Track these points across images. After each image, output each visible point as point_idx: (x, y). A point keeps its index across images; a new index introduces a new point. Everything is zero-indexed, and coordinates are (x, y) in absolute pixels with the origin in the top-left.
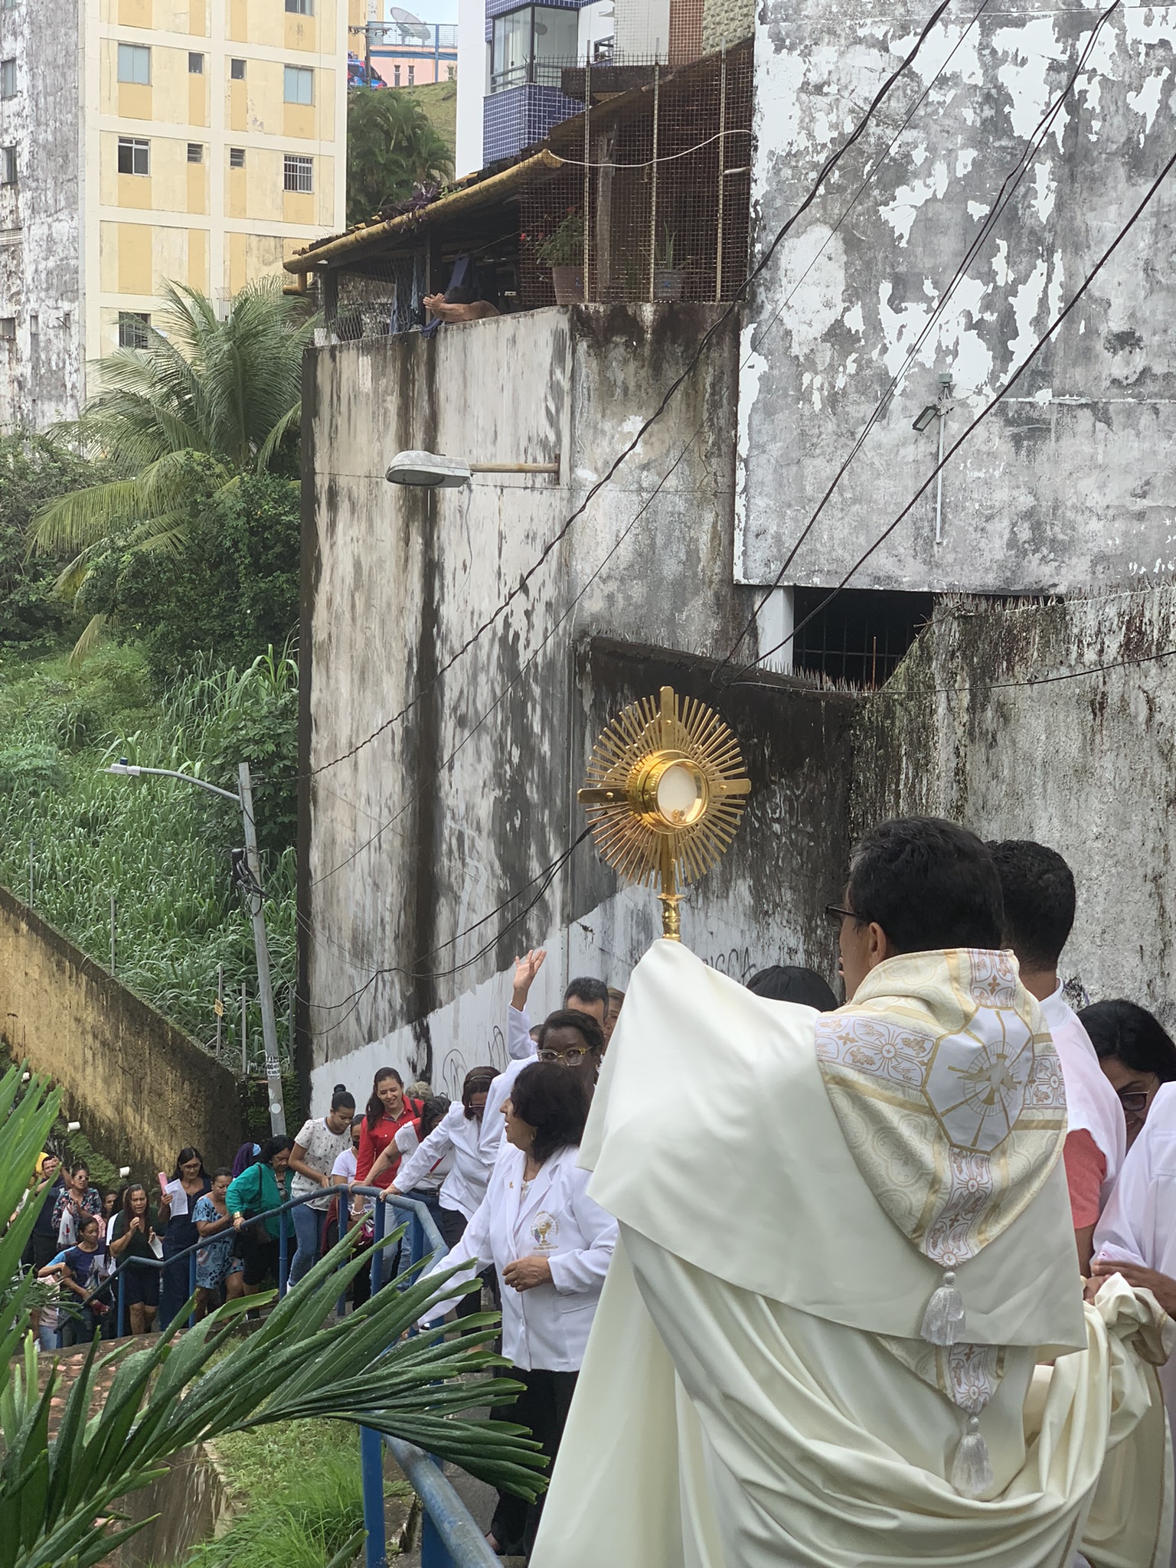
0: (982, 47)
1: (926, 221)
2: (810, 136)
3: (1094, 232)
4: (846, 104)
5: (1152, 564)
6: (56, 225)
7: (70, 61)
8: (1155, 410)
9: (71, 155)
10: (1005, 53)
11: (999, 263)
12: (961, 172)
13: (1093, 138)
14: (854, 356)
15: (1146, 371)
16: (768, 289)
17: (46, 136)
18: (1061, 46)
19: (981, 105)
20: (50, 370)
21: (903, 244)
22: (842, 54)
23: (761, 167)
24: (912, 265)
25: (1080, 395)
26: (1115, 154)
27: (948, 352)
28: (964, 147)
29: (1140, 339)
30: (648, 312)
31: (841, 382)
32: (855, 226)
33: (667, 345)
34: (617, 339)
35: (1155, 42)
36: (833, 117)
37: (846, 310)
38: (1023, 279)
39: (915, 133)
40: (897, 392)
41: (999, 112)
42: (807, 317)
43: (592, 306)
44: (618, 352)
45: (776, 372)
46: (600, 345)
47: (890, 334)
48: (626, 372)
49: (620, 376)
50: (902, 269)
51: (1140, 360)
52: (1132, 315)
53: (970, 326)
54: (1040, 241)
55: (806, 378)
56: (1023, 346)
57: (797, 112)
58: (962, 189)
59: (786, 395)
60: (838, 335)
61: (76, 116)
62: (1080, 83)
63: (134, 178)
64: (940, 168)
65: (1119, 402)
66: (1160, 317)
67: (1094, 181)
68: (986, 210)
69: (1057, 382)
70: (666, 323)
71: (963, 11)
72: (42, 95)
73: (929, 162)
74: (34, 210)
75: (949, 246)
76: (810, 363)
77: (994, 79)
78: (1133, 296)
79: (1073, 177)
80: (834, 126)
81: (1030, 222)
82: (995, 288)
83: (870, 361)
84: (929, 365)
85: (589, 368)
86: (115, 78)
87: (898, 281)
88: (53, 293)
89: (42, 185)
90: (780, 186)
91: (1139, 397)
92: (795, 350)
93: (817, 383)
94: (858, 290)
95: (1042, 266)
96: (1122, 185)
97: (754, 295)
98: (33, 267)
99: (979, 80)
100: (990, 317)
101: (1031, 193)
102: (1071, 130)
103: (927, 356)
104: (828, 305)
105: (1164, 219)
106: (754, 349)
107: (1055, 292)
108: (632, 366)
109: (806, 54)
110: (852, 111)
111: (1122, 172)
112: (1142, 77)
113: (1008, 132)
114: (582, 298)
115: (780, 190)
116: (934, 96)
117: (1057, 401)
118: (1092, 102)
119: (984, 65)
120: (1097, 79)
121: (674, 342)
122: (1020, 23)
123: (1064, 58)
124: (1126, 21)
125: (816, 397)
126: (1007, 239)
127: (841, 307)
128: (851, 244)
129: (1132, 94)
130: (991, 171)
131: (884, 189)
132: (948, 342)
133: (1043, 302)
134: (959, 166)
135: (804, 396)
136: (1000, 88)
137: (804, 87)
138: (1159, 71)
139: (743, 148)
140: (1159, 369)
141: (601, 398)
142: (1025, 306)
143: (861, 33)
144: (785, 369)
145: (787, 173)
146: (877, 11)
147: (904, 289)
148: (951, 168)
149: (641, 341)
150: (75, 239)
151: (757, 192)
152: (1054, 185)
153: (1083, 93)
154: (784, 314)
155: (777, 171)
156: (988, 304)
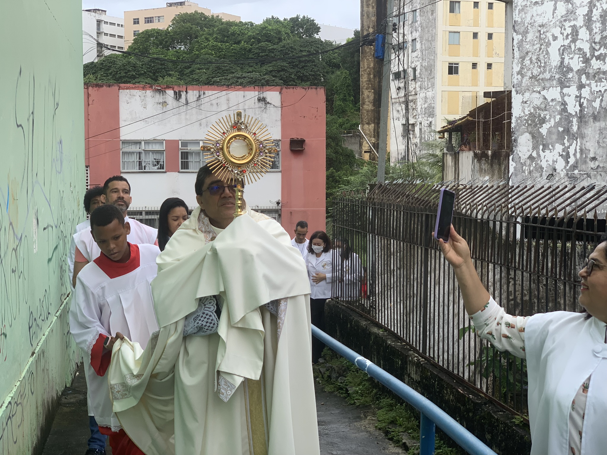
0: (561, 92)
1: (549, 132)
2: (524, 113)
3: (586, 134)
4: (532, 106)
5: (601, 211)
6: (428, 93)
7: (433, 39)
8: (601, 175)
9: (433, 70)
10: (566, 94)
11: (566, 141)
12: (557, 121)
13: (585, 113)
14: (534, 162)
15: (598, 166)
16: (515, 147)
17: (425, 64)
18: (578, 92)
19: (561, 105)
20: (425, 140)
21: (545, 137)
22: (531, 94)
23: (513, 120)
24: (547, 142)
25: (584, 171)
26: (590, 116)
27: (555, 161)
28: (557, 115)
29: (597, 159)
30: (490, 152)
31: (532, 168)
32: (534, 133)
33: (494, 160)
34: (483, 159)
35: (598, 91)
36: (529, 109)
37: (533, 152)
38: (571, 145)
39: (546, 112)
40: (544, 170)
41: (565, 107)
42: (525, 153)
43: (477, 151)
44: (483, 162)
45: (517, 166)
46: (479, 161)
47: (542, 157)
48: (485, 166)
49: (484, 167)
50: (544, 143)
51: (597, 163)
52: (595, 153)
53: (560, 156)
54: (574, 136)
55: (524, 167)
56: (572, 160)
57: (521, 108)
58: (557, 124)
59: (520, 171)
60: (531, 157)
61: (435, 57)
62: (582, 100)
63: (454, 76)
64: (552, 120)
65: (593, 173)
66: (601, 153)
67: (586, 122)
68: (562, 129)
69: (579, 168)
70: (494, 155)
71: (556, 84)
72: (424, 51)
73: (550, 118)
74: (421, 88)
75: (554, 137)
76: (525, 164)
77: (564, 99)
78: (595, 149)
79: (581, 121)
80: (529, 111)
81: (572, 132)
82: (565, 147)
83: (538, 163)
84: (551, 164)
85: (477, 165)
86: (447, 43)
87: (544, 145)
88: (426, 115)
89: (424, 80)
90: (518, 124)
91: (597, 172)
92: (522, 161)
93: (526, 169)
94: (535, 147)
95: (575, 142)
96: (592, 123)
97: (512, 149)
98: (420, 107)
99: (560, 100)
100: (564, 154)
101: (572, 125)
102: (581, 111)
103: (551, 163)
104: (529, 151)
105: (601, 131)
106: (512, 161)
107: (578, 148)
108: (486, 165)
109: (523, 94)
110: (533, 107)
111: (592, 120)
112: (596, 99)
113: (567, 112)
114: (476, 149)
115: (518, 125)
116: (551, 104)
117: (579, 173)
118: (585, 105)
119: (561, 96)
120: (586, 99)
121: (495, 159)
122: (569, 87)
123: (579, 95)
124: (592, 86)
125: (526, 172)
126: (567, 136)
127: (531, 151)
128: (533, 137)
129: (593, 103)
130: (563, 120)
131: (540, 125)
132: (555, 159)
133: (576, 150)
134: (556, 119)
135: (524, 172)
136: (565, 102)
137: (523, 102)
138: (599, 97)
139: (510, 116)
140: (601, 165)
141: (480, 172)
142: (571, 151)
143: (535, 90)
144: (519, 166)
145: (519, 121)
146: (538, 85)
147: (545, 147)
148: (555, 120)
149: (488, 159)
150: (433, 98)
151: (513, 125)
152: (577, 123)
153: (583, 102)
154: (519, 152)
155: (517, 121)
156: (563, 151)
